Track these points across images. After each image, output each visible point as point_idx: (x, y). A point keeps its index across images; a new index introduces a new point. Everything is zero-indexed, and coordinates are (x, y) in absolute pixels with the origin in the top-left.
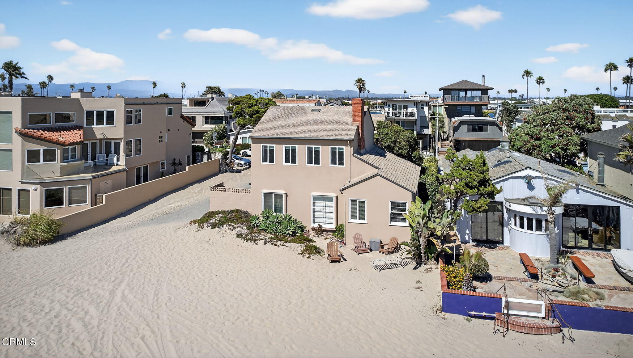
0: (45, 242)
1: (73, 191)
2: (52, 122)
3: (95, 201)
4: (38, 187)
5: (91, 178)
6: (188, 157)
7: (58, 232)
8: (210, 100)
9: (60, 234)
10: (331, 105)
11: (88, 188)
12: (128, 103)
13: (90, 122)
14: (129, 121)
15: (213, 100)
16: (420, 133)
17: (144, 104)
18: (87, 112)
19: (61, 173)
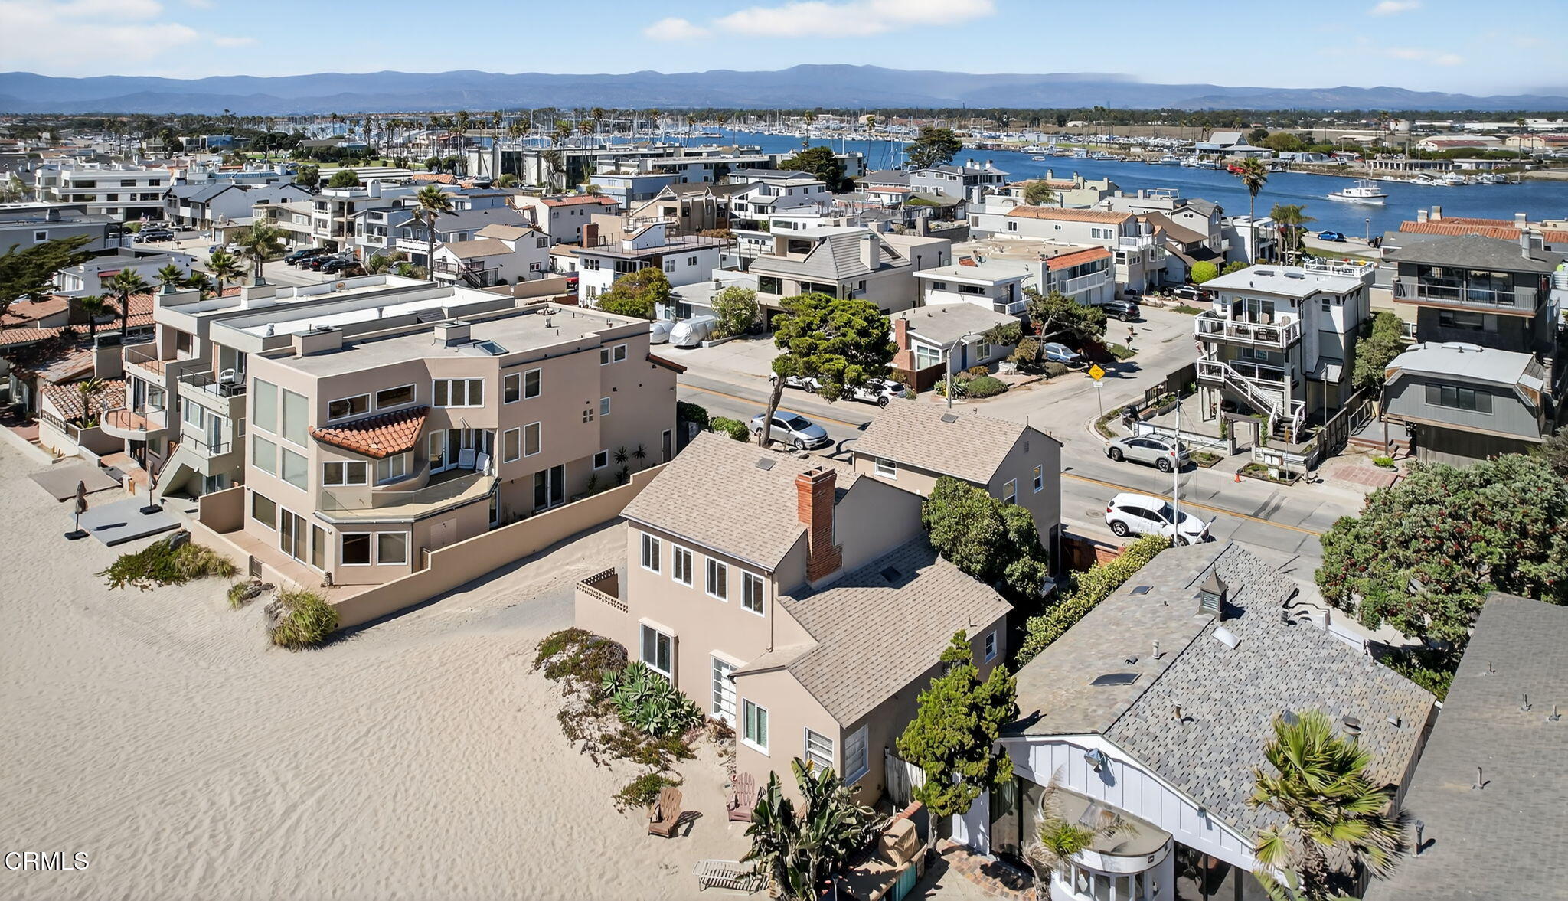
0: (309, 645)
1: (384, 540)
2: (372, 409)
3: (419, 563)
4: (333, 528)
5: (413, 520)
6: (668, 434)
7: (336, 626)
8: (817, 244)
9: (340, 627)
10: (1186, 216)
11: (408, 535)
12: (508, 364)
13: (441, 400)
14: (511, 396)
15: (822, 243)
16: (1314, 376)
17: (546, 357)
18: (437, 382)
19: (373, 503)
